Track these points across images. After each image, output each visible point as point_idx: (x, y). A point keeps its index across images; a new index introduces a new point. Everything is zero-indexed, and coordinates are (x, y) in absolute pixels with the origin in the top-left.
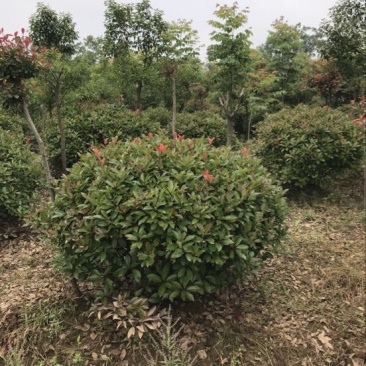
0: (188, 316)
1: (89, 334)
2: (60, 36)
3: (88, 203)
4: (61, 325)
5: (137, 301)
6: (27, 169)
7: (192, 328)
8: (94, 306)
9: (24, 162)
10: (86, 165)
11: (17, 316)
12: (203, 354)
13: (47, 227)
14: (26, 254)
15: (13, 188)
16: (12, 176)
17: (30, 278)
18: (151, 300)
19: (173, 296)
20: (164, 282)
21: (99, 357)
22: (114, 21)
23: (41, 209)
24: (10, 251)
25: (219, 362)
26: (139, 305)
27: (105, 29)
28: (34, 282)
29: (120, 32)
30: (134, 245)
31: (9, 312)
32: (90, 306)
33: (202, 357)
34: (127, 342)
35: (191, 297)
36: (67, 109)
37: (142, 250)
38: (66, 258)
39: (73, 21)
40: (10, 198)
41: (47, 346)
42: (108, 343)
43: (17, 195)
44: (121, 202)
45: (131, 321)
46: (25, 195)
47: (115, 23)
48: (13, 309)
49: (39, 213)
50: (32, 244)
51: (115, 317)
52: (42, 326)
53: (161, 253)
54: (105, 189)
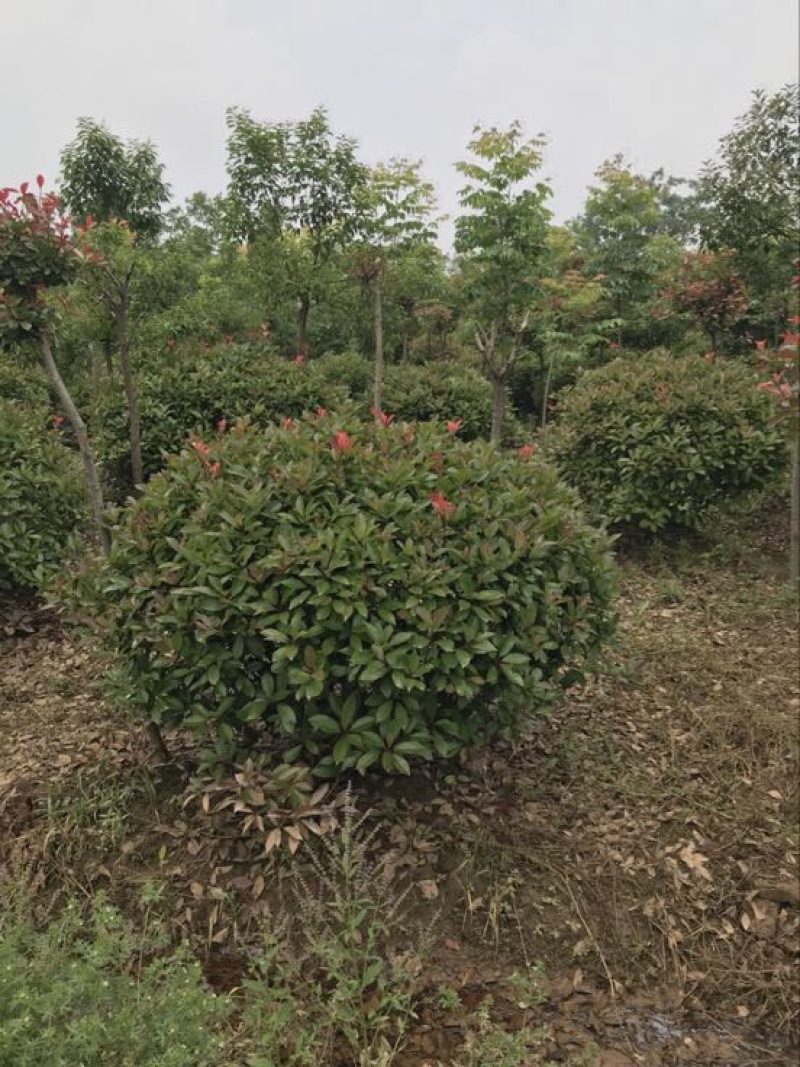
0: (400, 806)
1: (185, 844)
2: (129, 194)
3: (183, 559)
4: (124, 822)
5: (286, 772)
6: (54, 485)
7: (407, 833)
8: (195, 783)
9: (48, 468)
10: (179, 477)
11: (29, 801)
12: (430, 889)
13: (94, 611)
14: (53, 669)
15: (24, 527)
16: (23, 498)
17: (59, 720)
18: (317, 771)
19: (363, 763)
20: (344, 732)
21: (205, 892)
22: (248, 161)
23: (82, 573)
24: (17, 662)
25: (463, 905)
26: (291, 781)
27: (229, 179)
28: (69, 730)
29: (262, 185)
30: (279, 654)
31: (13, 794)
32: (187, 783)
33: (427, 895)
34: (267, 860)
35: (404, 766)
36: (145, 355)
37: (298, 662)
38: (136, 678)
39: (159, 160)
40: (17, 547)
41: (94, 868)
42: (225, 863)
43: (32, 541)
44: (253, 559)
45: (272, 816)
46: (52, 540)
47: (251, 166)
48: (22, 786)
49: (76, 581)
50: (67, 648)
51: (239, 807)
52: (84, 825)
53: (339, 671)
54: (218, 529)
